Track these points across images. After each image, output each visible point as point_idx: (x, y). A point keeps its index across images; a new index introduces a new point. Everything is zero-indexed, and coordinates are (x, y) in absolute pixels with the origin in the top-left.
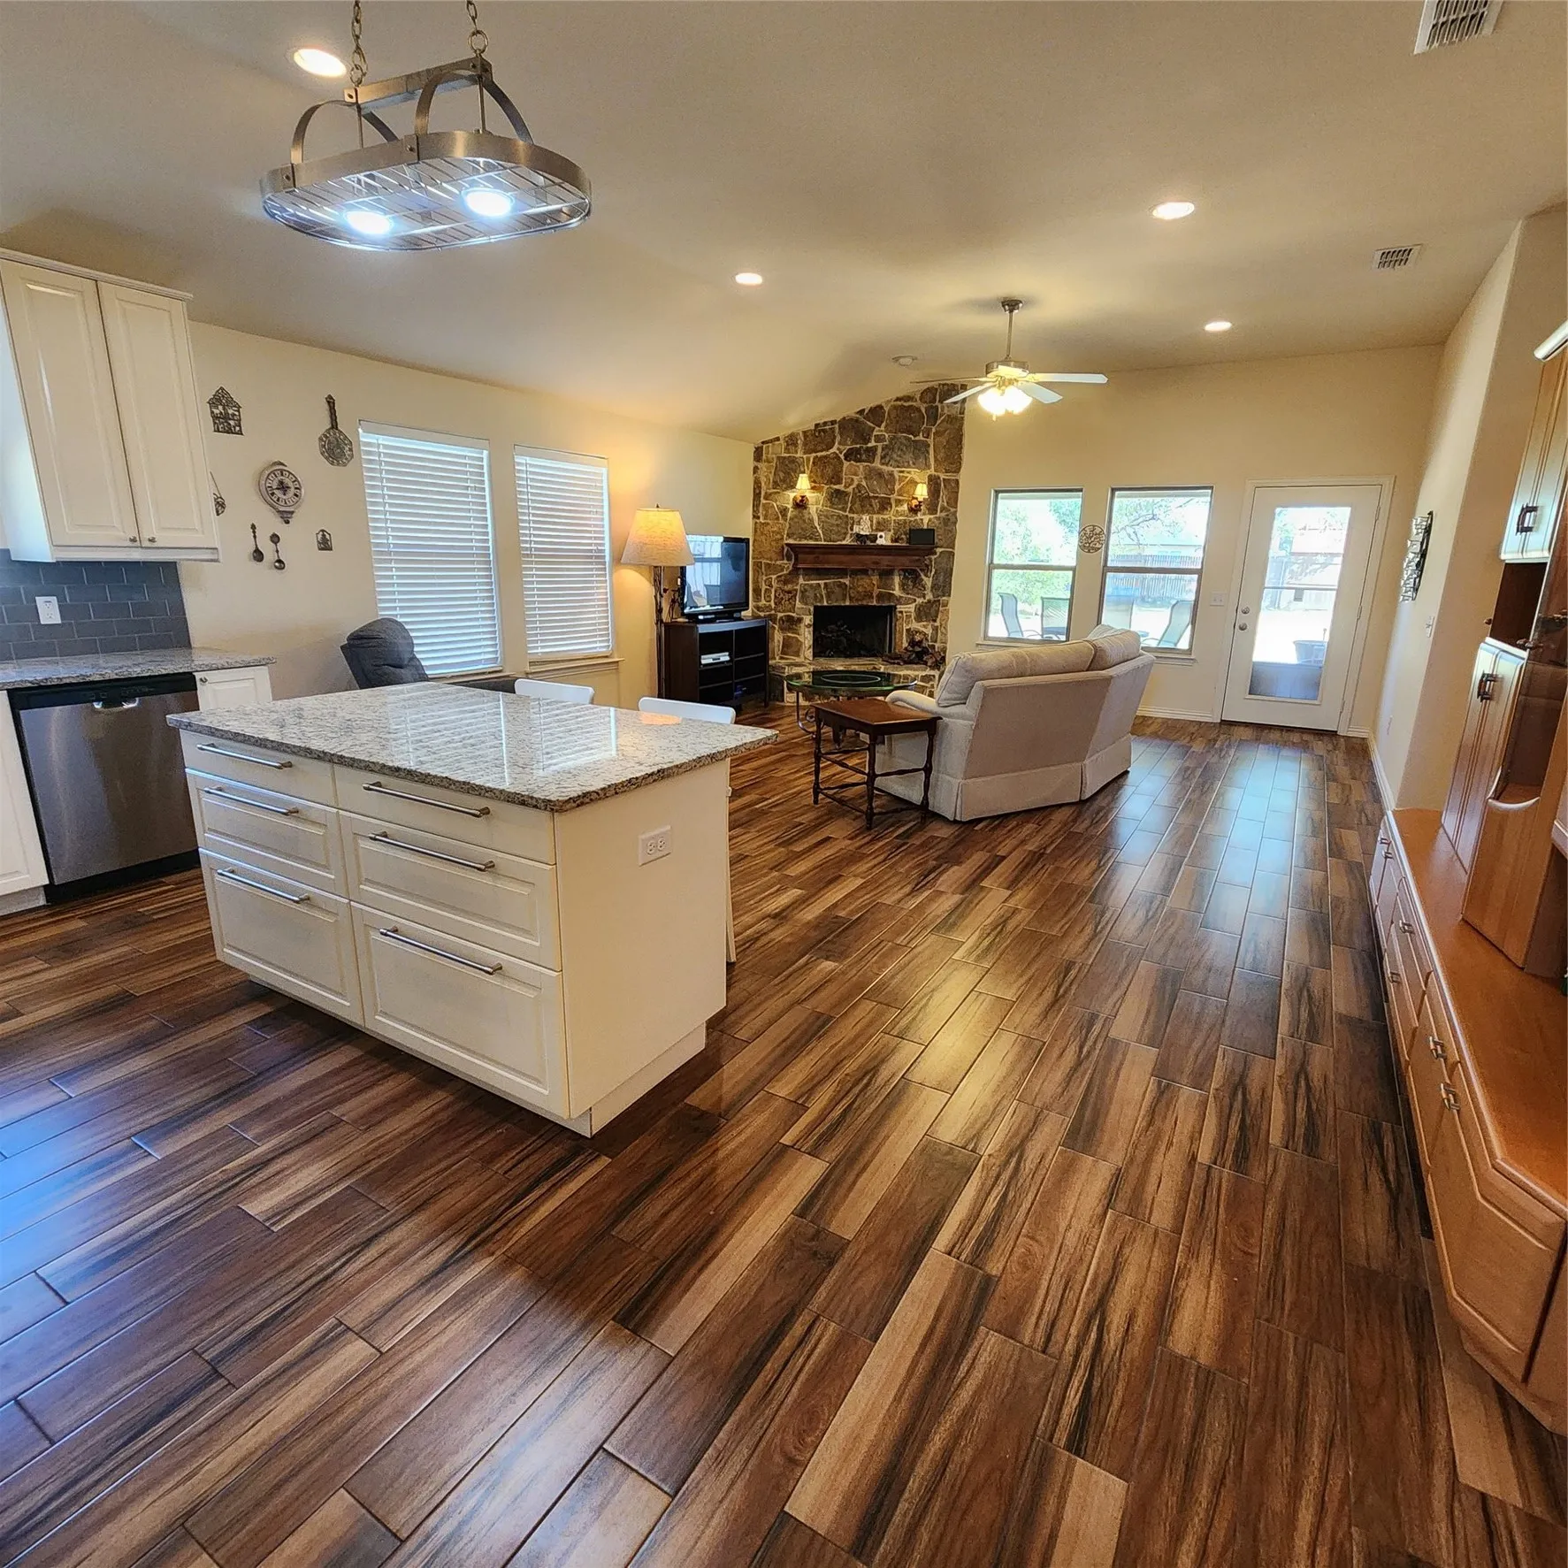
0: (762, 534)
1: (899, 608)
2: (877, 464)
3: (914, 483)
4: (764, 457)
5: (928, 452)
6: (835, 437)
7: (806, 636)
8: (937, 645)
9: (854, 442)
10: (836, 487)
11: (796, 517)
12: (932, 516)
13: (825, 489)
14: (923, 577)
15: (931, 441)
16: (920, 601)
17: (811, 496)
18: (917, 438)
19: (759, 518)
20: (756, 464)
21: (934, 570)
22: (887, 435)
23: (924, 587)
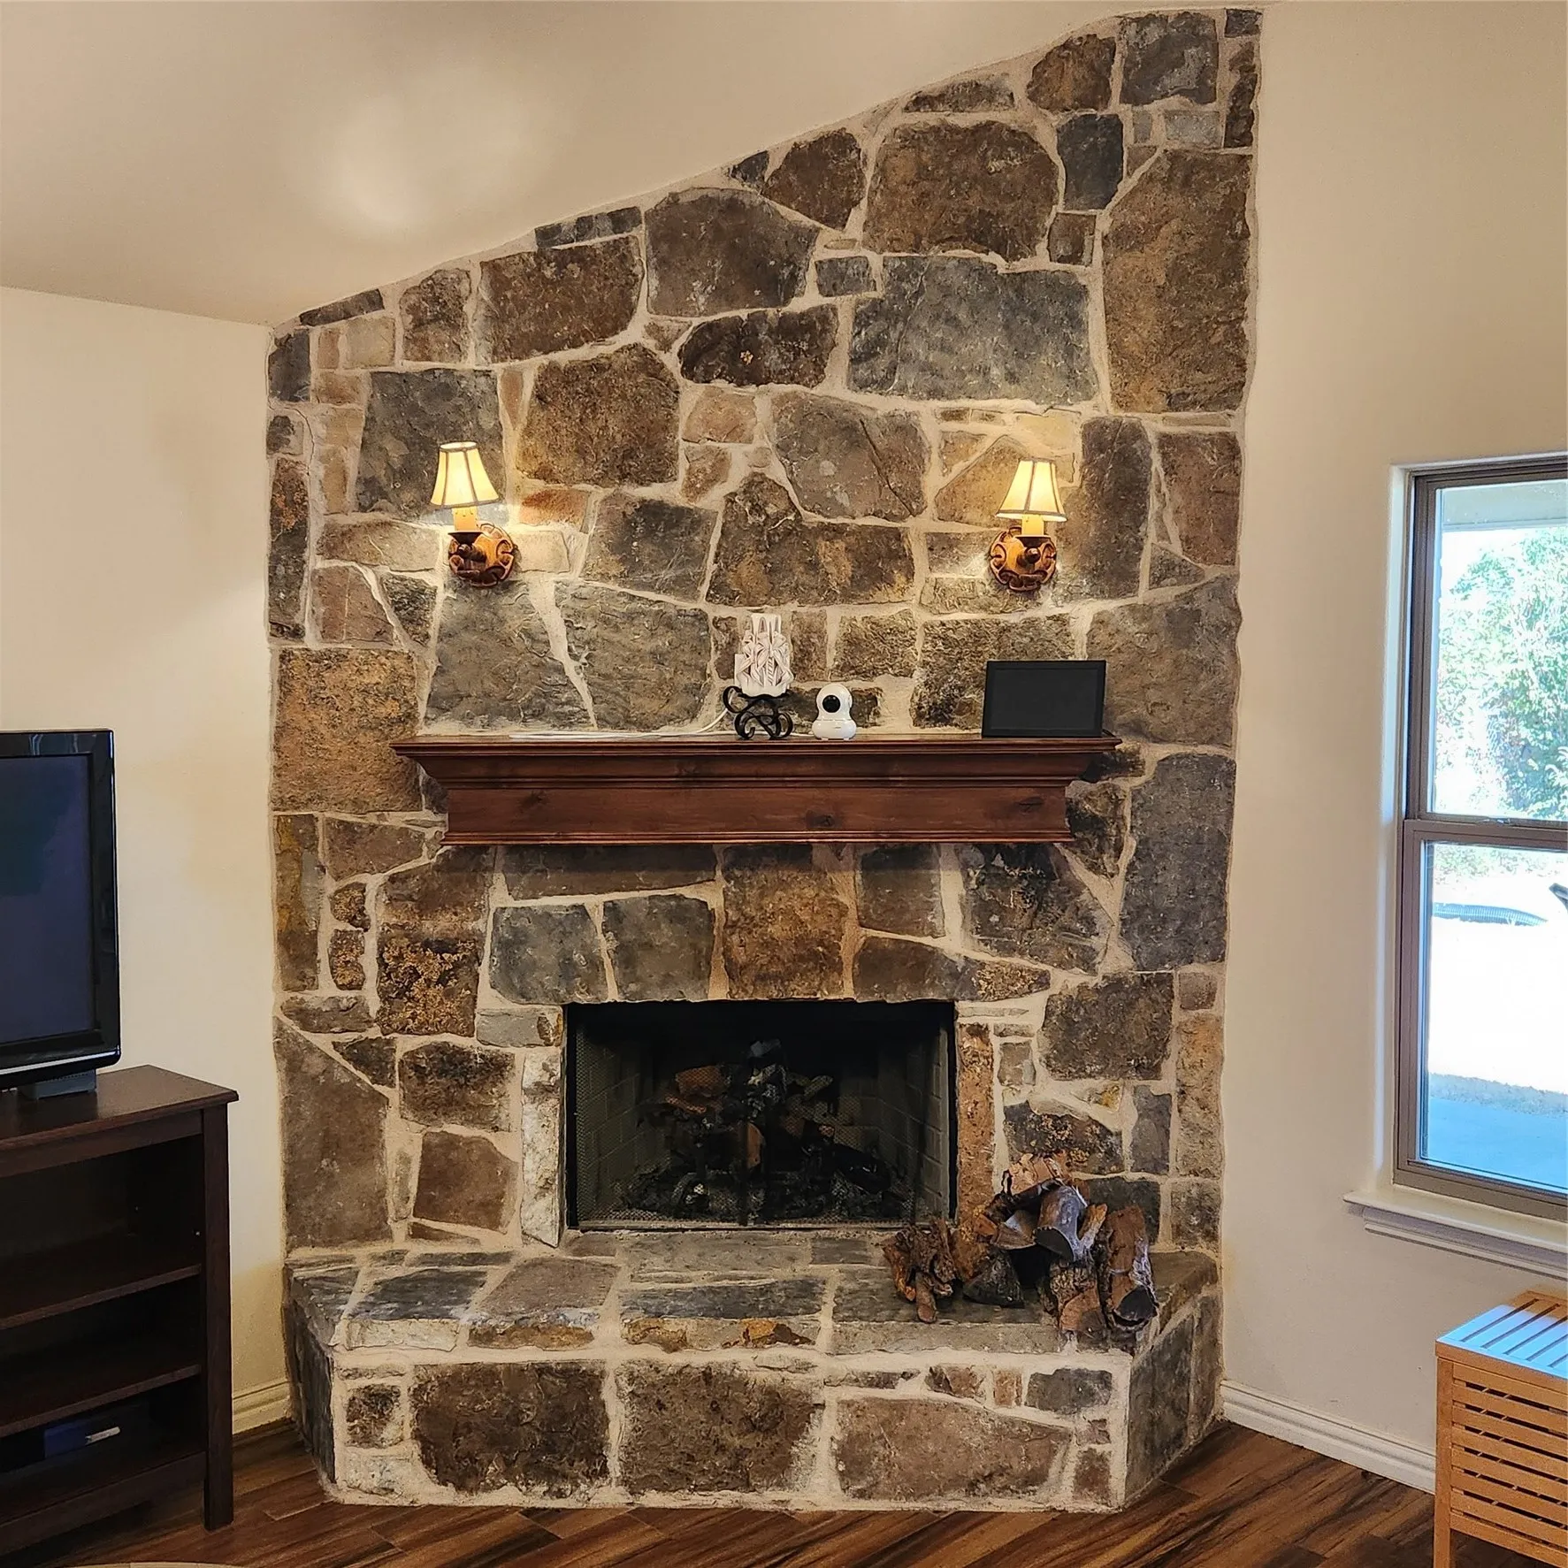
0: (315, 699)
1: (969, 1012)
2: (835, 387)
3: (1007, 456)
4: (315, 377)
5: (1077, 323)
6: (632, 282)
7: (529, 1137)
8: (1166, 1185)
9: (723, 296)
10: (653, 492)
11: (468, 624)
12: (1111, 605)
13: (593, 503)
14: (1080, 872)
15: (1091, 274)
16: (1067, 980)
17: (530, 534)
18: (1022, 265)
19: (297, 633)
20: (284, 408)
21: (1131, 844)
22: (875, 260)
23: (1090, 922)
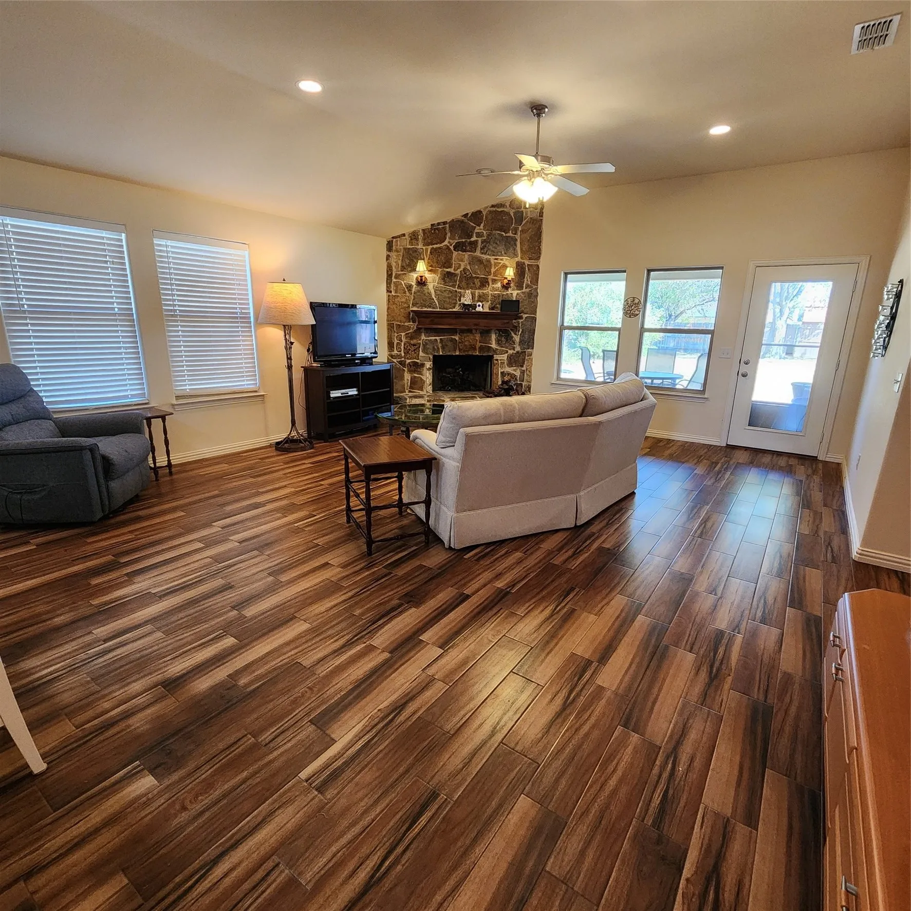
0: (394, 303)
1: (496, 357)
2: (478, 253)
3: (505, 267)
4: (394, 248)
5: (516, 245)
6: (446, 234)
7: (427, 376)
8: (524, 384)
9: (460, 237)
10: (448, 270)
11: (418, 291)
12: (519, 292)
13: (439, 271)
14: (513, 335)
15: (518, 237)
16: (511, 352)
17: (429, 276)
18: (507, 235)
19: (391, 292)
20: (389, 253)
21: (521, 330)
22: (485, 232)
23: (514, 342)
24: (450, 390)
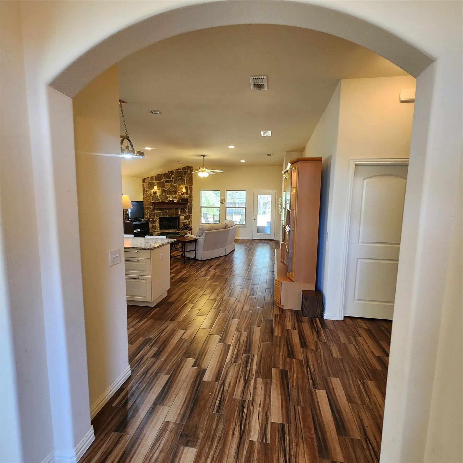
0: (145, 200)
1: (180, 217)
2: (173, 184)
3: (182, 188)
4: (145, 182)
5: (185, 181)
6: (162, 178)
7: (158, 225)
8: (190, 225)
9: (167, 179)
10: (164, 189)
11: (154, 196)
12: (186, 196)
13: (161, 190)
14: (186, 210)
15: (185, 179)
16: (185, 215)
17: (157, 191)
18: (182, 178)
19: (144, 196)
20: (143, 183)
21: (188, 208)
22: (175, 177)
23: (186, 212)
24: (164, 229)
